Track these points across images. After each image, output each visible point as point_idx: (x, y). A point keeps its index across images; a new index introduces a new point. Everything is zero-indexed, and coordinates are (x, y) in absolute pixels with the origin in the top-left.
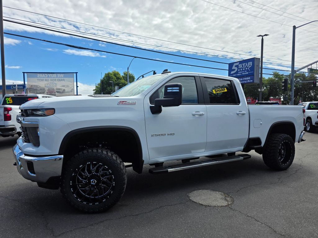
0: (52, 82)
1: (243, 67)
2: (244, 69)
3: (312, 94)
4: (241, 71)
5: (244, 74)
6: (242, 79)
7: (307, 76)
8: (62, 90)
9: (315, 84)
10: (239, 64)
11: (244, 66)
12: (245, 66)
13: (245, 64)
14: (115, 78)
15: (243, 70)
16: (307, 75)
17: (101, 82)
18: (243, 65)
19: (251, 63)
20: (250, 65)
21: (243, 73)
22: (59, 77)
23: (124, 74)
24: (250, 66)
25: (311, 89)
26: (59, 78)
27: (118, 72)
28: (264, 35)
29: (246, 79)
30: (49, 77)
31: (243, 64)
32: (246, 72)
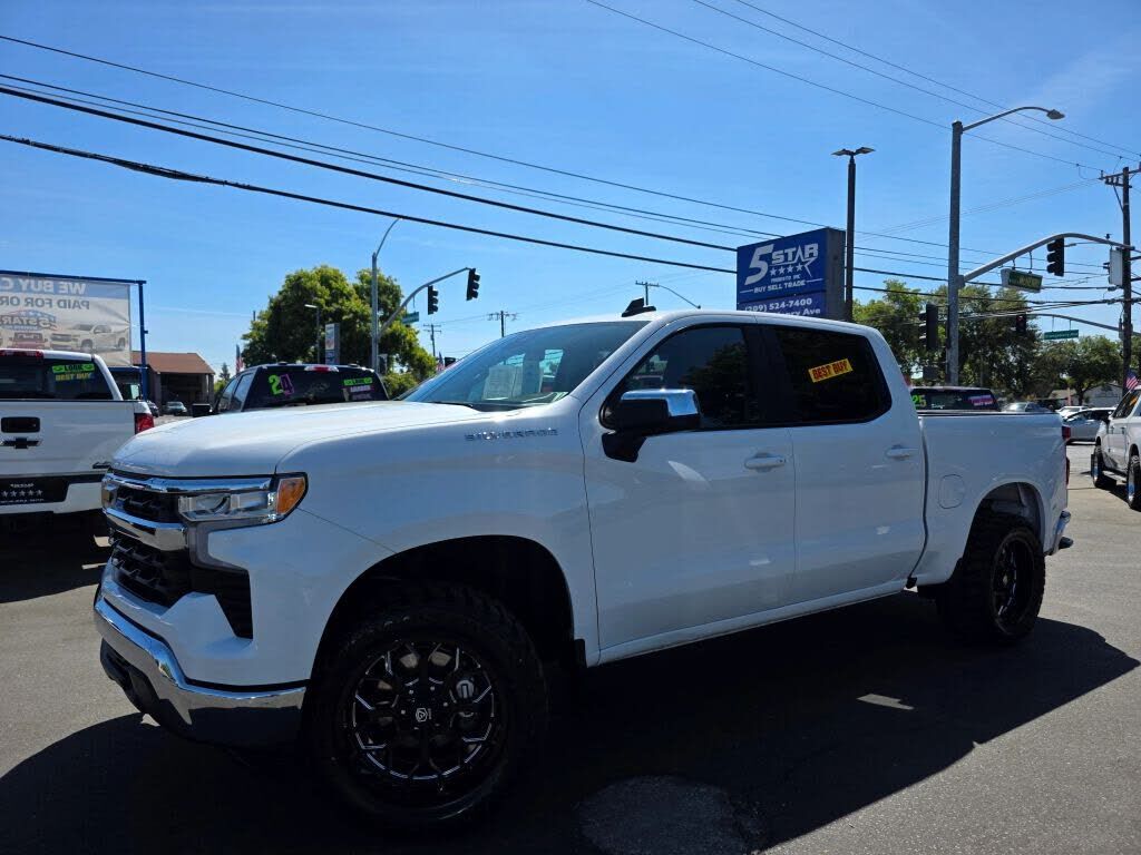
0: (35, 308)
1: (786, 260)
2: (790, 269)
3: (1012, 359)
4: (782, 276)
5: (790, 285)
6: (783, 305)
7: (993, 296)
8: (76, 340)
9: (1022, 325)
10: (774, 250)
11: (790, 258)
12: (794, 259)
13: (794, 249)
14: (328, 292)
15: (786, 273)
16: (993, 292)
17: (271, 308)
18: (786, 255)
19: (815, 246)
20: (811, 255)
21: (788, 281)
22: (66, 291)
23: (362, 278)
24: (813, 259)
25: (1006, 340)
26: (66, 297)
27: (336, 271)
28: (858, 152)
29: (797, 303)
30: (21, 291)
31: (786, 251)
32: (796, 280)
